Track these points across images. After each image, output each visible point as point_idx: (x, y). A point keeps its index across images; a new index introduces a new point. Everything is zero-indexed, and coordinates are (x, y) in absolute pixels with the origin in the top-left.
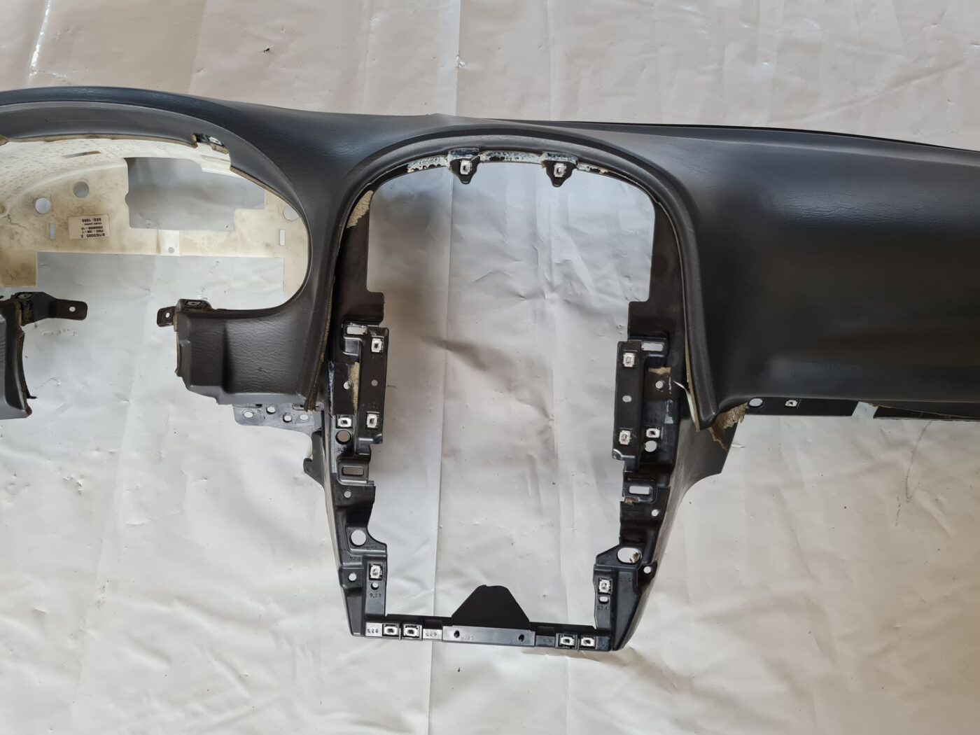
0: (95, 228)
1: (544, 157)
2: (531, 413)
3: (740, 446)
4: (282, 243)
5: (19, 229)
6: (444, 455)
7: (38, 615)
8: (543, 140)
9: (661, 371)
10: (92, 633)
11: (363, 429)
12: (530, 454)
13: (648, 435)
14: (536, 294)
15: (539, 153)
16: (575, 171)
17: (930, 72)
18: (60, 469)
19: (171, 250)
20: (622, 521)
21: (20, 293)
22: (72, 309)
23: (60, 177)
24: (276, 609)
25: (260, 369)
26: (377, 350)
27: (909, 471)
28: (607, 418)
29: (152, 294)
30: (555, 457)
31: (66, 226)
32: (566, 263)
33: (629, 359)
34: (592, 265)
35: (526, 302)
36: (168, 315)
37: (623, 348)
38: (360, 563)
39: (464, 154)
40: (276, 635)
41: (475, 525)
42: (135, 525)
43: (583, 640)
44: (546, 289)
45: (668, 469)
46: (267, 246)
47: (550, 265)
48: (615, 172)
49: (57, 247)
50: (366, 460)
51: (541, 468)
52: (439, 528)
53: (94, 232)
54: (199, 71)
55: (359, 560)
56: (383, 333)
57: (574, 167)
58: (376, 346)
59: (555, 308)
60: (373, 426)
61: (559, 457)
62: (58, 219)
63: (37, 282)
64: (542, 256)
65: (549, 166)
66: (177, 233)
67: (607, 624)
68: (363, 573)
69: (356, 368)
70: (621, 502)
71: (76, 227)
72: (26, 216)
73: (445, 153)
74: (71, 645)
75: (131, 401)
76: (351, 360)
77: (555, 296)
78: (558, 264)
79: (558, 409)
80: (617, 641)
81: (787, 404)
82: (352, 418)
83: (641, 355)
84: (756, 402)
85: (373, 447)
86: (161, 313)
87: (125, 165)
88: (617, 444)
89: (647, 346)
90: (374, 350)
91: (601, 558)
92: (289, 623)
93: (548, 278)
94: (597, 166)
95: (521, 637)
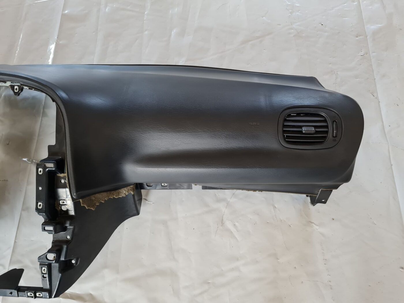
1: (9, 84)
3: (152, 203)
6: (23, 210)
9: (62, 175)
13: (61, 203)
16: (23, 89)
27: (224, 212)
33: (41, 171)
37: (37, 166)
41: (32, 240)
43: (37, 294)
52: (15, 242)
57: (23, 87)
65: (12, 87)
67: (47, 287)
80: (53, 294)
81: (163, 185)
88: (37, 208)
89: (47, 165)
95: (11, 293)
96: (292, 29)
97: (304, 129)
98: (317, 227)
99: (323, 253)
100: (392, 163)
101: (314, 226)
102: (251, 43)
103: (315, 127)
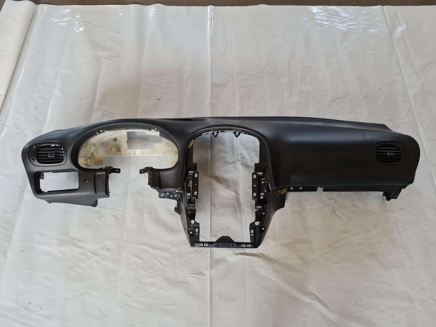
0: (119, 149)
1: (233, 131)
2: (234, 194)
3: (289, 201)
4: (167, 152)
5: (99, 151)
6: (211, 205)
7: (108, 249)
8: (233, 127)
9: (263, 179)
10: (122, 253)
11: (193, 196)
12: (234, 204)
13: (261, 195)
14: (234, 163)
15: (232, 130)
16: (241, 134)
17: (340, 98)
18: (111, 212)
19: (138, 155)
20: (256, 216)
21: (107, 167)
22: (117, 170)
23: (110, 137)
24: (169, 246)
25: (167, 183)
26: (196, 177)
27: (334, 206)
28: (250, 191)
29: (132, 166)
30: (241, 205)
31: (111, 150)
32: (242, 154)
33: (255, 176)
34: (249, 154)
35: (231, 165)
36: (142, 171)
37: (253, 174)
38: (193, 229)
39: (215, 131)
40: (170, 252)
41: (220, 223)
42: (132, 226)
43: (248, 245)
44: (237, 161)
45: (266, 203)
46: (163, 152)
47: (238, 155)
48: (250, 134)
49: (109, 155)
50: (194, 203)
51: (237, 208)
52: (211, 224)
53: (118, 151)
54: (140, 106)
55: (192, 228)
56: (198, 173)
57: (241, 133)
58: (196, 176)
59: (239, 166)
60: (196, 194)
61: (242, 205)
62: (109, 148)
63: (103, 164)
64: (235, 152)
65: (235, 133)
66: (140, 150)
67: (253, 241)
68: (194, 232)
69: (191, 182)
70: (256, 212)
71: (114, 150)
72: (101, 147)
73: (211, 131)
74: (117, 256)
75: (128, 195)
76: (190, 180)
77: (239, 163)
78: (240, 154)
79: (241, 193)
80: (256, 245)
81: (300, 188)
82: (190, 193)
83: (257, 175)
84: (292, 188)
85: (196, 199)
86: (141, 171)
87: (127, 133)
88: (253, 196)
89: (258, 173)
90: (195, 177)
91: (251, 225)
92: (173, 250)
93: (237, 158)
94: (245, 133)
95: (233, 245)
96: (362, 92)
97: (388, 154)
98: (392, 214)
99: (397, 228)
100: (433, 175)
101: (390, 213)
102: (336, 101)
103: (394, 153)
